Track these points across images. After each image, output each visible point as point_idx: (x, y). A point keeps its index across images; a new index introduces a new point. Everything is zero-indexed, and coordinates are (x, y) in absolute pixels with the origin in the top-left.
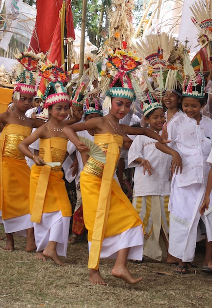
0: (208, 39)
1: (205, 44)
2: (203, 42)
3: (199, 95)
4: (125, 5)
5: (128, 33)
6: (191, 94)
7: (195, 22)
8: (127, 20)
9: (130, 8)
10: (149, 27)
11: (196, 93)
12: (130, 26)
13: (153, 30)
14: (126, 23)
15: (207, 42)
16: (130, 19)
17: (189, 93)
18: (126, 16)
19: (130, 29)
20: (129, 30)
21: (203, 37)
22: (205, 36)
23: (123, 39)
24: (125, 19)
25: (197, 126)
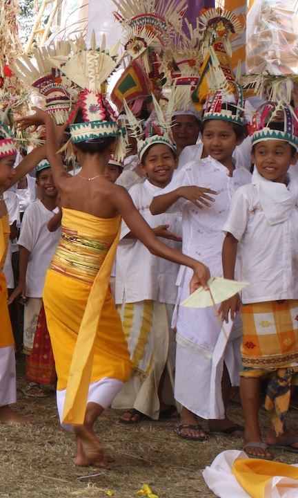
0: (145, 44)
1: (141, 52)
2: (137, 49)
3: (233, 117)
4: (5, 8)
5: (12, 51)
6: (219, 114)
7: (121, 19)
8: (9, 31)
9: (13, 12)
10: (46, 40)
11: (227, 113)
12: (16, 41)
13: (52, 43)
14: (8, 37)
15: (144, 49)
16: (15, 29)
17: (215, 114)
18: (7, 25)
19: (16, 45)
20: (14, 47)
21: (137, 42)
22: (139, 39)
23: (5, 61)
24: (6, 31)
25: (229, 178)
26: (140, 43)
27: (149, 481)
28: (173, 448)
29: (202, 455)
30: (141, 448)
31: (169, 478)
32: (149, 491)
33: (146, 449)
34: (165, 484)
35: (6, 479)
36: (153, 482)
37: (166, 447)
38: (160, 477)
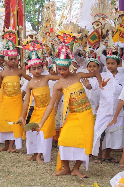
0: (102, 24)
1: (99, 27)
3: (116, 57)
4: (52, 7)
5: (53, 23)
6: (111, 56)
7: (92, 16)
8: (52, 16)
9: (54, 9)
10: (66, 20)
11: (114, 56)
12: (55, 19)
13: (68, 21)
14: (52, 18)
16: (55, 15)
17: (110, 56)
18: (52, 13)
19: (55, 21)
20: (54, 22)
21: (98, 23)
22: (99, 22)
23: (51, 27)
24: (51, 15)
25: (113, 78)
26: (99, 23)
27: (97, 181)
28: (105, 169)
29: (116, 172)
30: (94, 169)
31: (104, 180)
32: (97, 185)
33: (96, 169)
34: (103, 182)
35: (46, 180)
36: (98, 181)
37: (103, 169)
38: (101, 180)
